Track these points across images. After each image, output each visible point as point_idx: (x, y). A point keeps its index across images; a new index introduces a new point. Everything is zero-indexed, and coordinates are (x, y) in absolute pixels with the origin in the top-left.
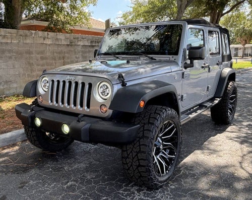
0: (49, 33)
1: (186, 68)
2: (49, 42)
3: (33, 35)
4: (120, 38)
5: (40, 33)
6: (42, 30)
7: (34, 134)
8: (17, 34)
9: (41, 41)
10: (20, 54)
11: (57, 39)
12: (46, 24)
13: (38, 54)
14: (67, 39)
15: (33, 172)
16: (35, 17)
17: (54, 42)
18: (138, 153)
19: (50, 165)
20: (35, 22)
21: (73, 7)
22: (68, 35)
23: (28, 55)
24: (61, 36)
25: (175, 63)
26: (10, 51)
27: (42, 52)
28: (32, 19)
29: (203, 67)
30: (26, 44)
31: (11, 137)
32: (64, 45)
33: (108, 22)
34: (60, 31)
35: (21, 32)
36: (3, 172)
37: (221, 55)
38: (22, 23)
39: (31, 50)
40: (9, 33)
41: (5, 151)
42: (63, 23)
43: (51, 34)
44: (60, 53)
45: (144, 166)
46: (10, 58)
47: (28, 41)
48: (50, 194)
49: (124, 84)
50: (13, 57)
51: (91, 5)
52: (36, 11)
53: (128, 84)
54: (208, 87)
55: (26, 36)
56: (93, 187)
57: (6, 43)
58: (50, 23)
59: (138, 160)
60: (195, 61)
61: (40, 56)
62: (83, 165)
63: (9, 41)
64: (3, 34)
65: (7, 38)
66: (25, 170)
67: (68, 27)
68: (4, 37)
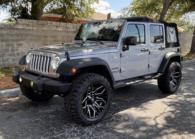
0: (61, 23)
1: (124, 50)
2: (60, 29)
3: (49, 24)
5: (54, 23)
6: (58, 21)
8: (37, 23)
9: (55, 28)
10: (38, 37)
11: (67, 28)
12: (60, 16)
13: (52, 37)
14: (75, 27)
15: (19, 112)
16: (54, 11)
17: (64, 29)
20: (53, 15)
21: (82, 4)
22: (75, 25)
23: (44, 38)
24: (70, 25)
26: (31, 35)
27: (55, 37)
28: (50, 13)
29: (142, 51)
30: (44, 30)
31: (15, 91)
32: (72, 32)
34: (71, 21)
35: (40, 22)
36: (2, 110)
37: (164, 43)
38: (43, 15)
39: (47, 34)
40: (31, 23)
41: (9, 99)
42: (73, 16)
43: (62, 24)
44: (68, 37)
46: (31, 40)
47: (45, 28)
48: (22, 124)
50: (33, 39)
51: (95, 3)
52: (55, 7)
54: (149, 65)
55: (44, 25)
56: (50, 122)
57: (29, 30)
58: (63, 15)
59: (71, 105)
60: (130, 46)
61: (53, 39)
62: (52, 111)
63: (31, 28)
64: (27, 23)
65: (30, 26)
66: (15, 110)
67: (76, 19)
68: (28, 25)
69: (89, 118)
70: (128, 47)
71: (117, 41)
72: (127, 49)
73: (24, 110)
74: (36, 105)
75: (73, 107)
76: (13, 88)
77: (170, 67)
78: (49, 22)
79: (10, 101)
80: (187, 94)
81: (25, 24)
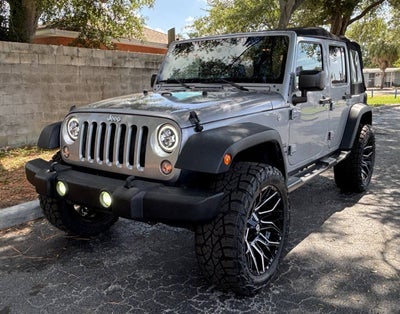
0: (80, 49)
1: (295, 103)
2: (79, 63)
3: (55, 52)
4: (192, 57)
5: (66, 49)
6: (69, 45)
7: (55, 208)
8: (29, 49)
9: (67, 61)
10: (33, 80)
11: (92, 59)
12: (75, 35)
13: (62, 81)
14: (109, 58)
15: (53, 269)
16: (59, 24)
17: (88, 63)
18: (220, 237)
19: (80, 258)
20: (58, 33)
21: (118, 9)
22: (110, 52)
23: (46, 84)
24: (98, 54)
25: (278, 95)
26: (17, 77)
27: (68, 79)
28: (53, 27)
29: (321, 102)
30: (44, 65)
31: (18, 213)
32: (103, 68)
33: (172, 32)
34: (96, 45)
35: (36, 47)
36: (4, 269)
37: (349, 84)
38: (38, 33)
39: (51, 75)
40: (16, 49)
41: (9, 236)
42: (102, 34)
43: (83, 51)
44: (96, 80)
45: (230, 259)
46: (18, 87)
47: (46, 62)
48: (81, 305)
49: (198, 129)
50: (23, 87)
51: (145, 7)
52: (60, 14)
53: (206, 128)
54: (330, 133)
55: (44, 53)
56: (150, 294)
57: (12, 64)
58: (82, 33)
59: (222, 249)
60: (309, 93)
61: (65, 84)
62: (132, 258)
63: (16, 62)
64: (7, 50)
65: (14, 56)
66: (40, 266)
67: (110, 40)
68: (9, 55)
69: (256, 275)
70: (304, 95)
71: (280, 80)
72: (304, 99)
73: (63, 263)
74: (85, 247)
75: (228, 253)
76: (9, 206)
77: (361, 136)
78: (55, 47)
79: (12, 239)
80: (392, 190)
81: (4, 53)
